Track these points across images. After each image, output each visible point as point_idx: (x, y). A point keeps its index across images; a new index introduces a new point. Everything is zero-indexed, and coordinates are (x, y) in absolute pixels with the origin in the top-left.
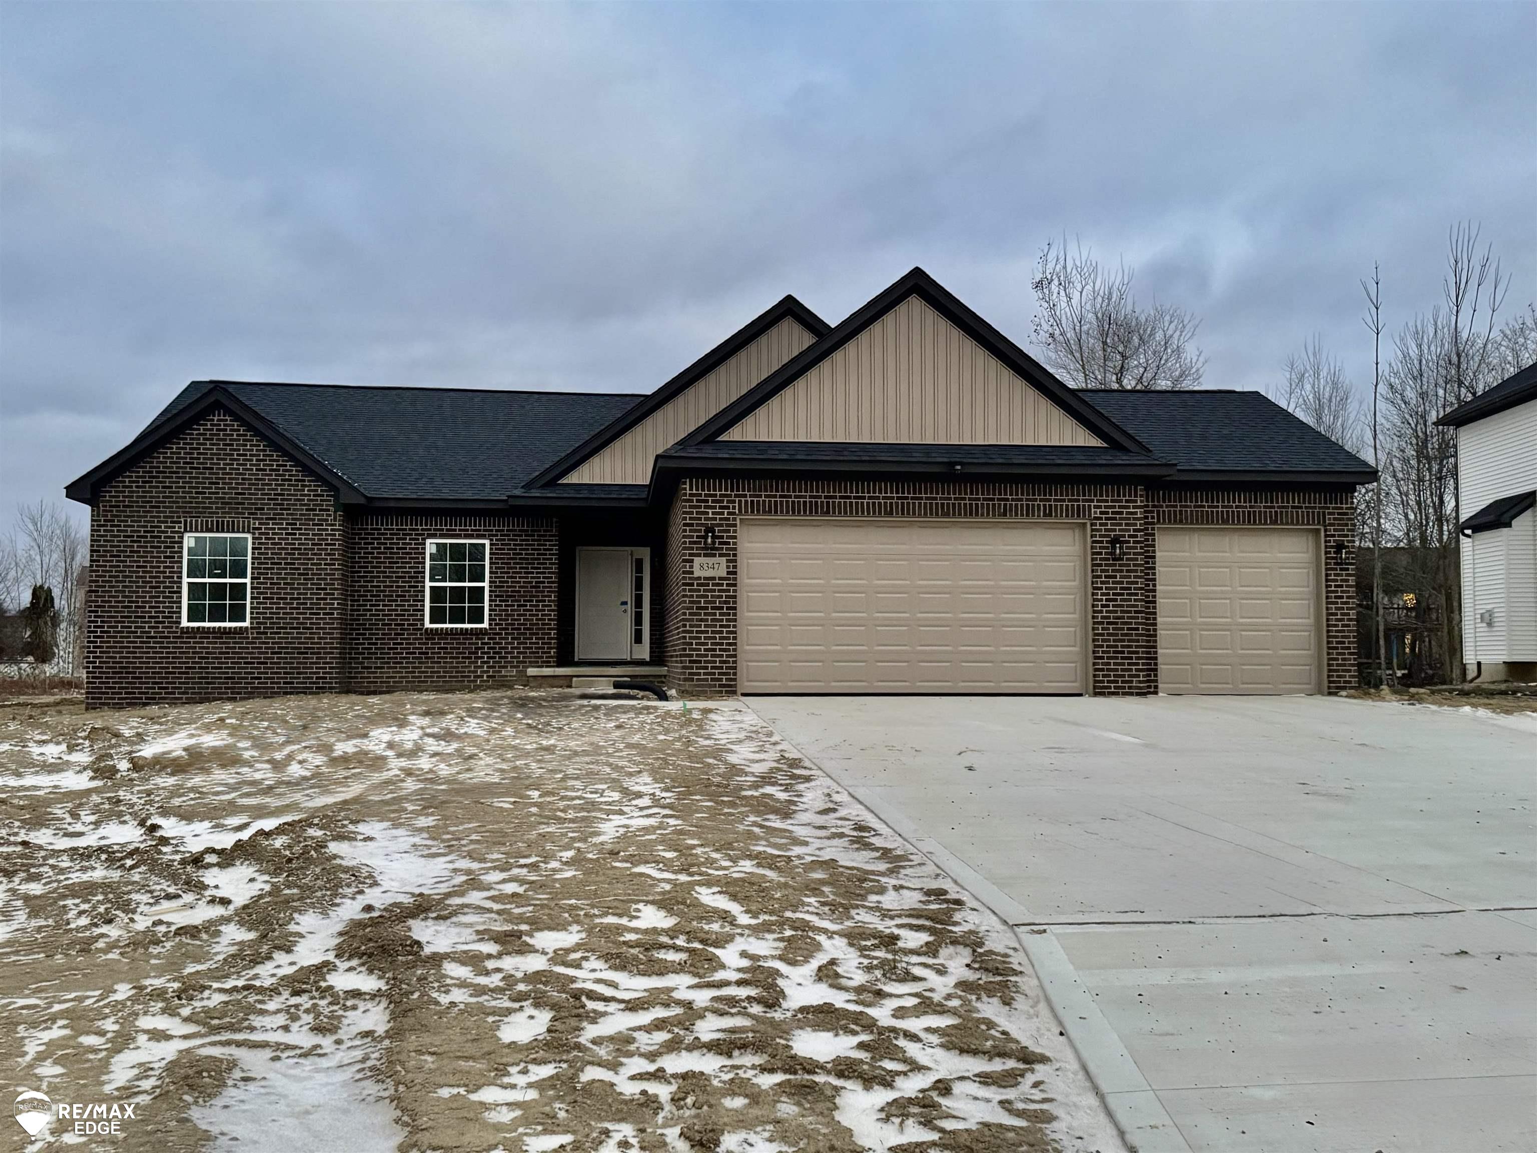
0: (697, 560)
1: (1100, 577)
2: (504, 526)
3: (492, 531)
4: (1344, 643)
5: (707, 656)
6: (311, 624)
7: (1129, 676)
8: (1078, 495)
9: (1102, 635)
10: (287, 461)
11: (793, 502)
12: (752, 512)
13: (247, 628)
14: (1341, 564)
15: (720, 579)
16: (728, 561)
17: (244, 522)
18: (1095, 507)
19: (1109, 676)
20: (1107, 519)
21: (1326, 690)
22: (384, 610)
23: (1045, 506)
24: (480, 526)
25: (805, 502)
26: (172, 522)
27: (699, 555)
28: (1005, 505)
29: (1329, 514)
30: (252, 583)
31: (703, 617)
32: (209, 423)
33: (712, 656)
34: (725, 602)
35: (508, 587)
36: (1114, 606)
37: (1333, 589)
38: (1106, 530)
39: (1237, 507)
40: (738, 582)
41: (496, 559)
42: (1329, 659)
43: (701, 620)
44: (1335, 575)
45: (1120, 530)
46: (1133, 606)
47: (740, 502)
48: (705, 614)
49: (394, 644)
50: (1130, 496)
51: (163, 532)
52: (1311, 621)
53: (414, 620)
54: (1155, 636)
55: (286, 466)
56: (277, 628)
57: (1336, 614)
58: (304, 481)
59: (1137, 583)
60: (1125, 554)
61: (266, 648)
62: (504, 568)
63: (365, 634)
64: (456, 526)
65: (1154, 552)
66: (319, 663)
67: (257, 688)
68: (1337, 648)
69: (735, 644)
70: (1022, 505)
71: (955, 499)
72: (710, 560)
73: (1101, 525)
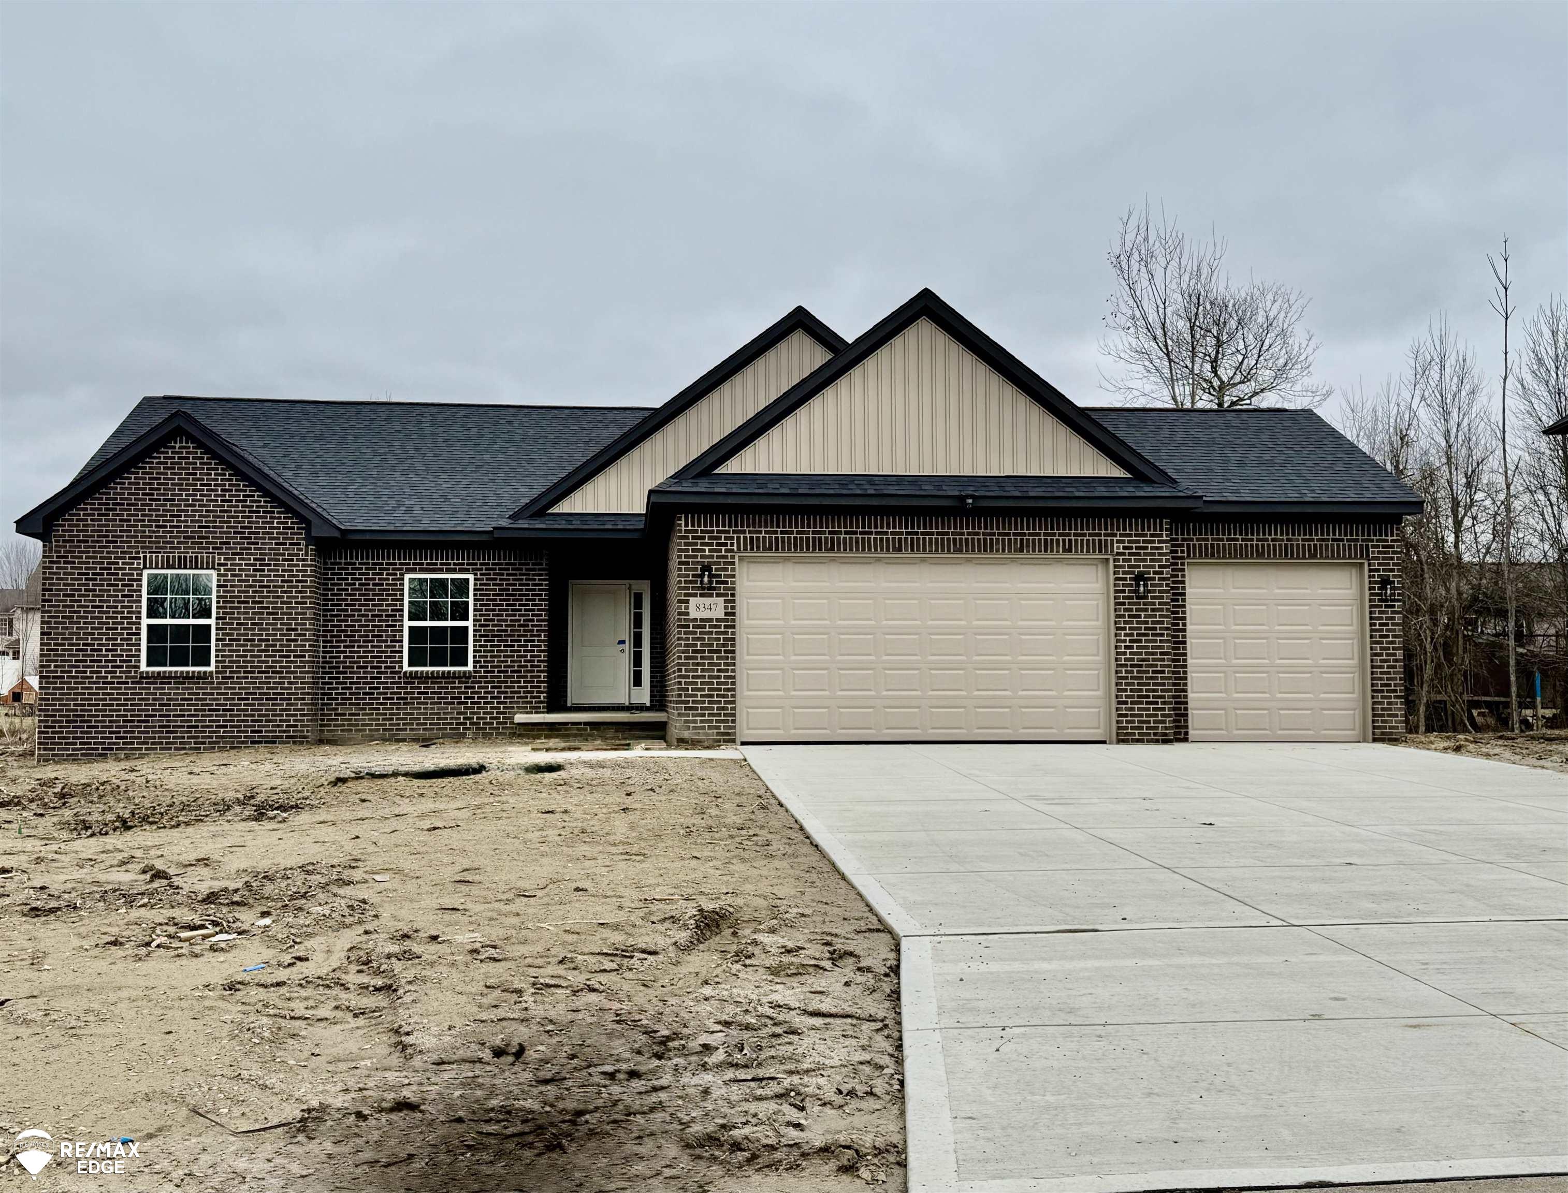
0: (692, 600)
1: (1124, 616)
2: (489, 559)
3: (476, 564)
4: (1389, 685)
5: (704, 702)
6: (280, 667)
7: (1155, 722)
8: (1100, 529)
9: (1126, 678)
10: (255, 491)
11: (795, 538)
12: (752, 549)
13: (211, 672)
14: (1386, 601)
15: (718, 620)
16: (725, 601)
17: (208, 557)
18: (1118, 542)
19: (1133, 722)
20: (1130, 554)
21: (1370, 737)
22: (359, 652)
23: (1064, 541)
24: (463, 559)
25: (808, 538)
26: (130, 558)
27: (695, 595)
28: (1022, 540)
29: (1373, 547)
30: (217, 624)
31: (699, 661)
32: (170, 451)
33: (709, 702)
34: (724, 645)
35: (493, 625)
36: (1138, 647)
37: (1377, 627)
38: (1129, 566)
39: (1273, 540)
40: (737, 624)
41: (481, 595)
42: (1374, 703)
43: (698, 664)
44: (1380, 612)
45: (1144, 566)
46: (1159, 647)
47: (738, 538)
48: (702, 658)
49: (370, 688)
50: (1155, 530)
51: (120, 569)
52: (1355, 662)
53: (391, 662)
54: (1186, 678)
55: (253, 496)
56: (244, 672)
57: (1381, 655)
58: (273, 512)
59: (1163, 622)
60: (1149, 591)
61: (232, 694)
62: (489, 605)
63: (339, 678)
64: (437, 559)
65: (1184, 588)
66: (290, 710)
67: (223, 737)
68: (1382, 691)
69: (734, 690)
70: (1040, 540)
71: (969, 534)
72: (707, 601)
73: (1124, 560)
